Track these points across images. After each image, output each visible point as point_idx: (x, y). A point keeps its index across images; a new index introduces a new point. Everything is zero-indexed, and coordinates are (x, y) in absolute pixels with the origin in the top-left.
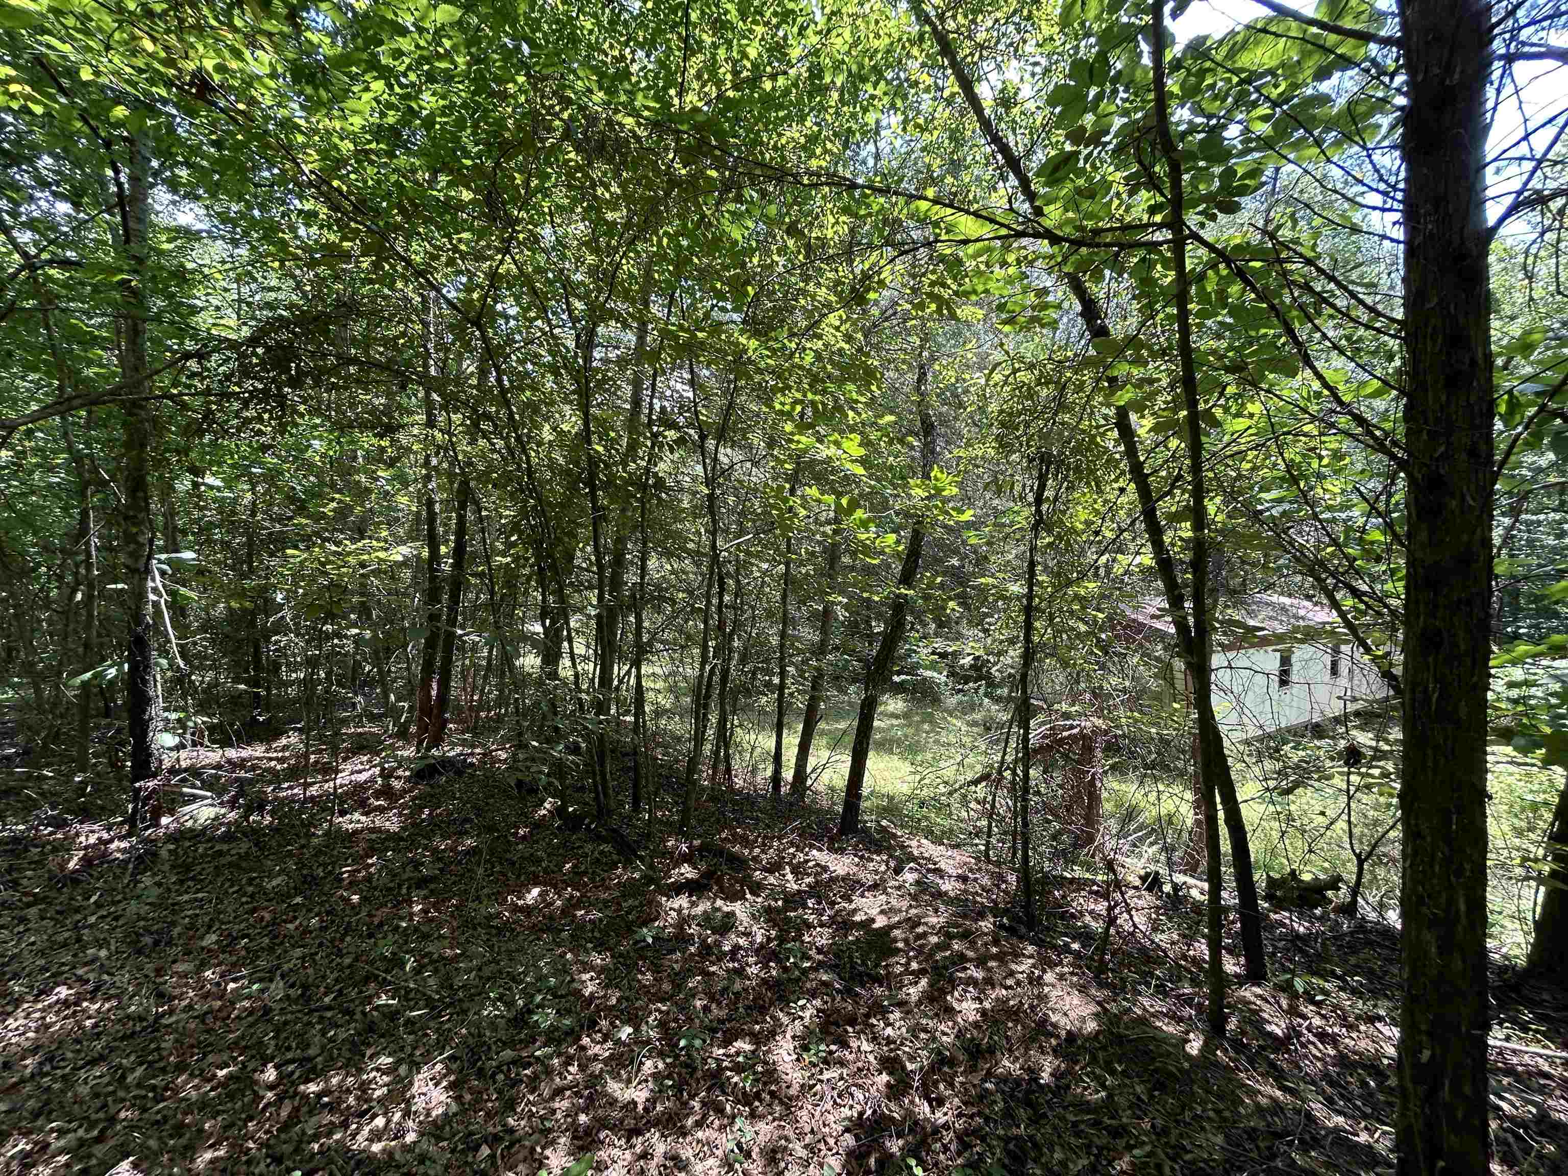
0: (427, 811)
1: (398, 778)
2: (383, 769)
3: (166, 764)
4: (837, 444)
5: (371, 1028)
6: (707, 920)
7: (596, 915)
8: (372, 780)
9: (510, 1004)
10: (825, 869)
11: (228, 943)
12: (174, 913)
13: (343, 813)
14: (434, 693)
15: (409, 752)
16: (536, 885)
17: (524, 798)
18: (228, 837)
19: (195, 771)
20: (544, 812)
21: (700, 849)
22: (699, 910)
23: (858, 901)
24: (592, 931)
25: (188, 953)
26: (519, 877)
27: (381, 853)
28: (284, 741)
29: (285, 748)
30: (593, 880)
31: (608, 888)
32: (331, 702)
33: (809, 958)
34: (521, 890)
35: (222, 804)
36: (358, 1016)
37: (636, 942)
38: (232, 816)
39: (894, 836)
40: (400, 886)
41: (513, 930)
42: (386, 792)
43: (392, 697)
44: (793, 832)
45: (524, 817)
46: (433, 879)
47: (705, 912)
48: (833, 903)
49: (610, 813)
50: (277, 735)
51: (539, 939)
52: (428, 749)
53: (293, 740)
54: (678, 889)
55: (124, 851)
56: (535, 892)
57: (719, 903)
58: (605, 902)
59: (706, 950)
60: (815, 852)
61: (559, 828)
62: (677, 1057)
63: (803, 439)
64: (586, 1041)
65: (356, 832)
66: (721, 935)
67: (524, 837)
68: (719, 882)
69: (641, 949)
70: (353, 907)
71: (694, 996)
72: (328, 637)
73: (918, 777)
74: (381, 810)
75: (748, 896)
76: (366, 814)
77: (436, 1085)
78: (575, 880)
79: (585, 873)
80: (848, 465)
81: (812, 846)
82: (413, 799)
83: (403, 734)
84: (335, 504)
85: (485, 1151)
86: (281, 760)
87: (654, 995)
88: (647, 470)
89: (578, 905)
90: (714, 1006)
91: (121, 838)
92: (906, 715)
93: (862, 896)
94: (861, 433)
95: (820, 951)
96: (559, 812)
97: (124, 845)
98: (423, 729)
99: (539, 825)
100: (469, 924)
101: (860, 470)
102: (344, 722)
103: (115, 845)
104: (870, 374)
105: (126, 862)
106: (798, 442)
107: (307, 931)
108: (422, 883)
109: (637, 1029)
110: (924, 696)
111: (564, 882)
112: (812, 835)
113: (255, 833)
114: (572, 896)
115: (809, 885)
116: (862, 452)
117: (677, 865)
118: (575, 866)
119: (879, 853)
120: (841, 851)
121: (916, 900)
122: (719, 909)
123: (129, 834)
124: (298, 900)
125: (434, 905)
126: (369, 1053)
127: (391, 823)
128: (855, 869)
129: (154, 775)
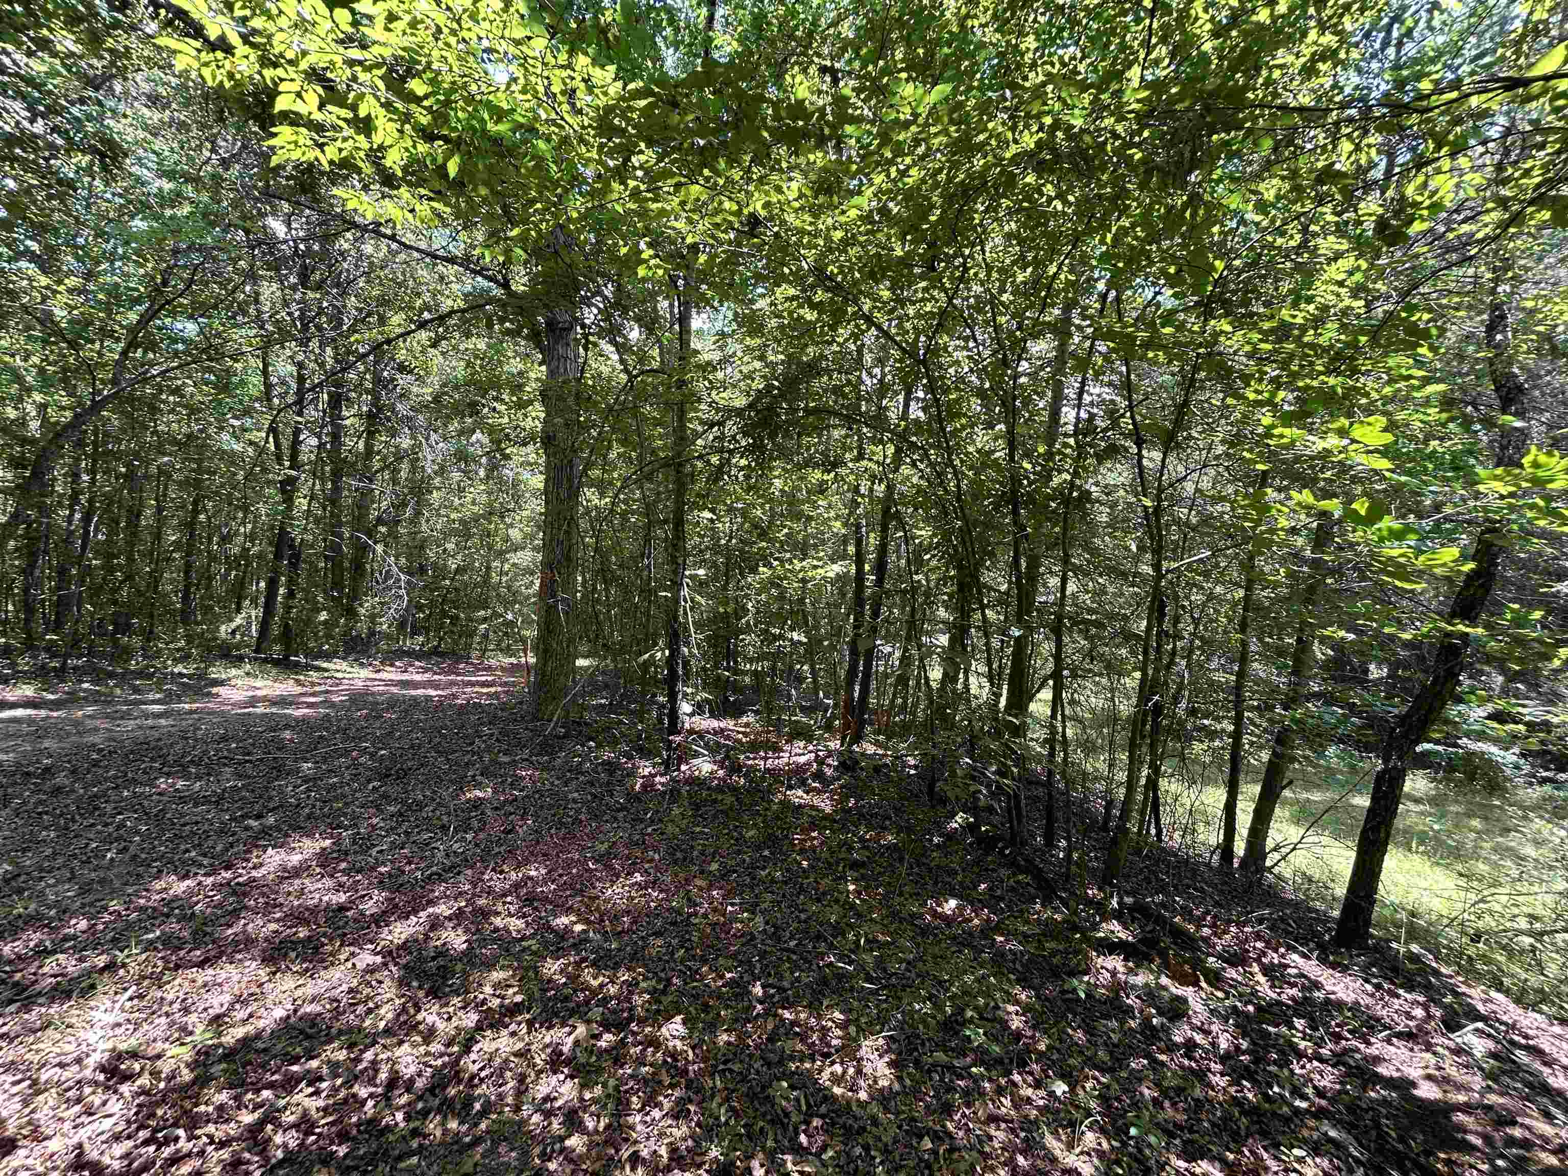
0: (852, 801)
1: (829, 765)
2: (817, 756)
3: (687, 726)
4: (1342, 433)
5: (824, 981)
6: (1150, 995)
7: (1014, 945)
8: (809, 763)
9: (938, 1006)
10: (1317, 986)
11: (724, 874)
12: (693, 839)
13: (790, 787)
14: (856, 695)
15: (835, 744)
16: (954, 896)
17: (933, 807)
18: (719, 789)
19: (701, 734)
20: (955, 825)
21: (1132, 909)
22: (1140, 980)
23: (1377, 1047)
24: (1014, 962)
25: (702, 872)
26: (936, 883)
27: (822, 829)
28: (745, 719)
29: (747, 725)
30: (1010, 908)
31: (1027, 922)
32: (775, 691)
33: (1304, 1097)
34: (940, 896)
35: (715, 762)
36: (814, 967)
37: (1063, 992)
38: (721, 773)
39: (1436, 973)
40: (838, 864)
41: (936, 935)
42: (819, 776)
43: (821, 694)
44: (1260, 921)
45: (939, 827)
46: (863, 865)
47: (1147, 985)
48: (1337, 1037)
49: (1024, 843)
50: (742, 713)
51: (960, 952)
52: (851, 744)
53: (751, 720)
54: (1110, 947)
55: (663, 784)
56: (953, 903)
57: (1164, 980)
58: (1025, 936)
59: (1150, 1033)
60: (1295, 957)
61: (971, 844)
62: (1124, 1144)
63: (1287, 431)
64: (1016, 1077)
65: (800, 806)
66: (1171, 1020)
67: (938, 845)
68: (1163, 954)
69: (1070, 1002)
70: (804, 871)
71: (1140, 1080)
72: (776, 638)
73: (1473, 897)
74: (818, 792)
75: (1203, 984)
76: (807, 793)
77: (881, 1056)
78: (991, 901)
79: (1001, 899)
80: (1362, 459)
81: (1290, 948)
82: (842, 787)
83: (828, 727)
84: (786, 531)
85: (927, 1144)
86: (745, 734)
87: (1089, 1059)
88: (1072, 483)
89: (998, 929)
90: (1167, 1104)
91: (662, 775)
92: (1433, 801)
93: (1389, 1041)
94: (1385, 413)
95: (1320, 1093)
96: (971, 828)
97: (663, 780)
98: (846, 726)
99: (950, 837)
100: (894, 915)
101: (1383, 464)
102: (782, 709)
103: (658, 779)
104: (1419, 334)
105: (665, 793)
106: (1282, 436)
107: (773, 881)
108: (855, 865)
109: (1072, 1090)
110: (1471, 777)
111: (980, 901)
112: (1288, 933)
113: (734, 789)
114: (988, 920)
115: (1292, 998)
116: (1389, 438)
117: (1104, 919)
118: (990, 889)
119: (1410, 989)
120: (1344, 969)
121: (1495, 1081)
122: (1165, 988)
123: (665, 774)
124: (766, 853)
125: (866, 888)
126: (825, 1003)
127: (825, 804)
128: (1369, 1001)
129: (679, 733)
